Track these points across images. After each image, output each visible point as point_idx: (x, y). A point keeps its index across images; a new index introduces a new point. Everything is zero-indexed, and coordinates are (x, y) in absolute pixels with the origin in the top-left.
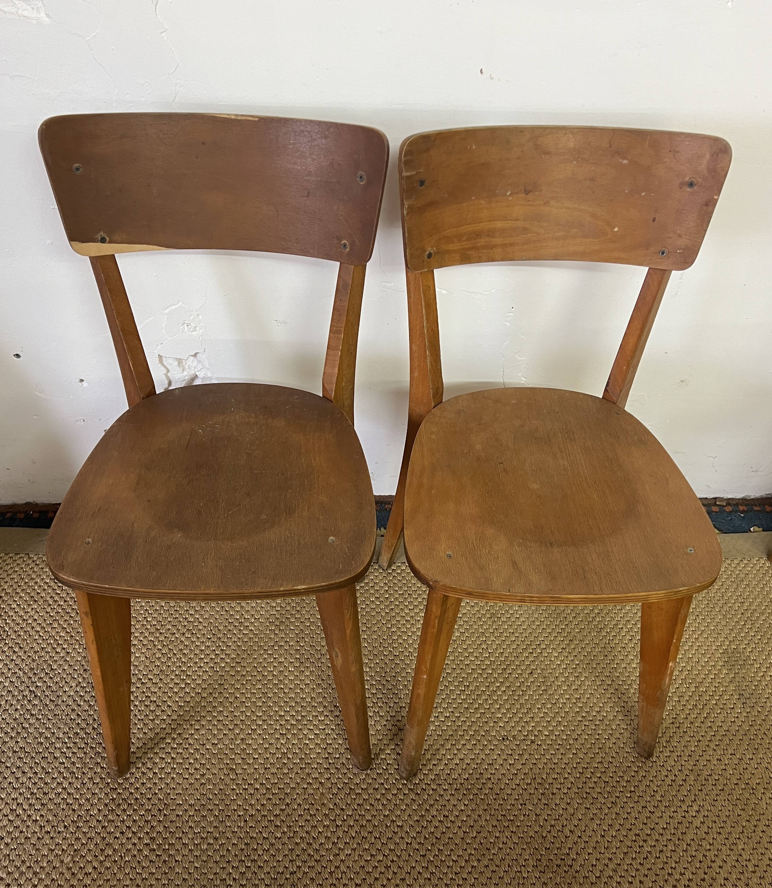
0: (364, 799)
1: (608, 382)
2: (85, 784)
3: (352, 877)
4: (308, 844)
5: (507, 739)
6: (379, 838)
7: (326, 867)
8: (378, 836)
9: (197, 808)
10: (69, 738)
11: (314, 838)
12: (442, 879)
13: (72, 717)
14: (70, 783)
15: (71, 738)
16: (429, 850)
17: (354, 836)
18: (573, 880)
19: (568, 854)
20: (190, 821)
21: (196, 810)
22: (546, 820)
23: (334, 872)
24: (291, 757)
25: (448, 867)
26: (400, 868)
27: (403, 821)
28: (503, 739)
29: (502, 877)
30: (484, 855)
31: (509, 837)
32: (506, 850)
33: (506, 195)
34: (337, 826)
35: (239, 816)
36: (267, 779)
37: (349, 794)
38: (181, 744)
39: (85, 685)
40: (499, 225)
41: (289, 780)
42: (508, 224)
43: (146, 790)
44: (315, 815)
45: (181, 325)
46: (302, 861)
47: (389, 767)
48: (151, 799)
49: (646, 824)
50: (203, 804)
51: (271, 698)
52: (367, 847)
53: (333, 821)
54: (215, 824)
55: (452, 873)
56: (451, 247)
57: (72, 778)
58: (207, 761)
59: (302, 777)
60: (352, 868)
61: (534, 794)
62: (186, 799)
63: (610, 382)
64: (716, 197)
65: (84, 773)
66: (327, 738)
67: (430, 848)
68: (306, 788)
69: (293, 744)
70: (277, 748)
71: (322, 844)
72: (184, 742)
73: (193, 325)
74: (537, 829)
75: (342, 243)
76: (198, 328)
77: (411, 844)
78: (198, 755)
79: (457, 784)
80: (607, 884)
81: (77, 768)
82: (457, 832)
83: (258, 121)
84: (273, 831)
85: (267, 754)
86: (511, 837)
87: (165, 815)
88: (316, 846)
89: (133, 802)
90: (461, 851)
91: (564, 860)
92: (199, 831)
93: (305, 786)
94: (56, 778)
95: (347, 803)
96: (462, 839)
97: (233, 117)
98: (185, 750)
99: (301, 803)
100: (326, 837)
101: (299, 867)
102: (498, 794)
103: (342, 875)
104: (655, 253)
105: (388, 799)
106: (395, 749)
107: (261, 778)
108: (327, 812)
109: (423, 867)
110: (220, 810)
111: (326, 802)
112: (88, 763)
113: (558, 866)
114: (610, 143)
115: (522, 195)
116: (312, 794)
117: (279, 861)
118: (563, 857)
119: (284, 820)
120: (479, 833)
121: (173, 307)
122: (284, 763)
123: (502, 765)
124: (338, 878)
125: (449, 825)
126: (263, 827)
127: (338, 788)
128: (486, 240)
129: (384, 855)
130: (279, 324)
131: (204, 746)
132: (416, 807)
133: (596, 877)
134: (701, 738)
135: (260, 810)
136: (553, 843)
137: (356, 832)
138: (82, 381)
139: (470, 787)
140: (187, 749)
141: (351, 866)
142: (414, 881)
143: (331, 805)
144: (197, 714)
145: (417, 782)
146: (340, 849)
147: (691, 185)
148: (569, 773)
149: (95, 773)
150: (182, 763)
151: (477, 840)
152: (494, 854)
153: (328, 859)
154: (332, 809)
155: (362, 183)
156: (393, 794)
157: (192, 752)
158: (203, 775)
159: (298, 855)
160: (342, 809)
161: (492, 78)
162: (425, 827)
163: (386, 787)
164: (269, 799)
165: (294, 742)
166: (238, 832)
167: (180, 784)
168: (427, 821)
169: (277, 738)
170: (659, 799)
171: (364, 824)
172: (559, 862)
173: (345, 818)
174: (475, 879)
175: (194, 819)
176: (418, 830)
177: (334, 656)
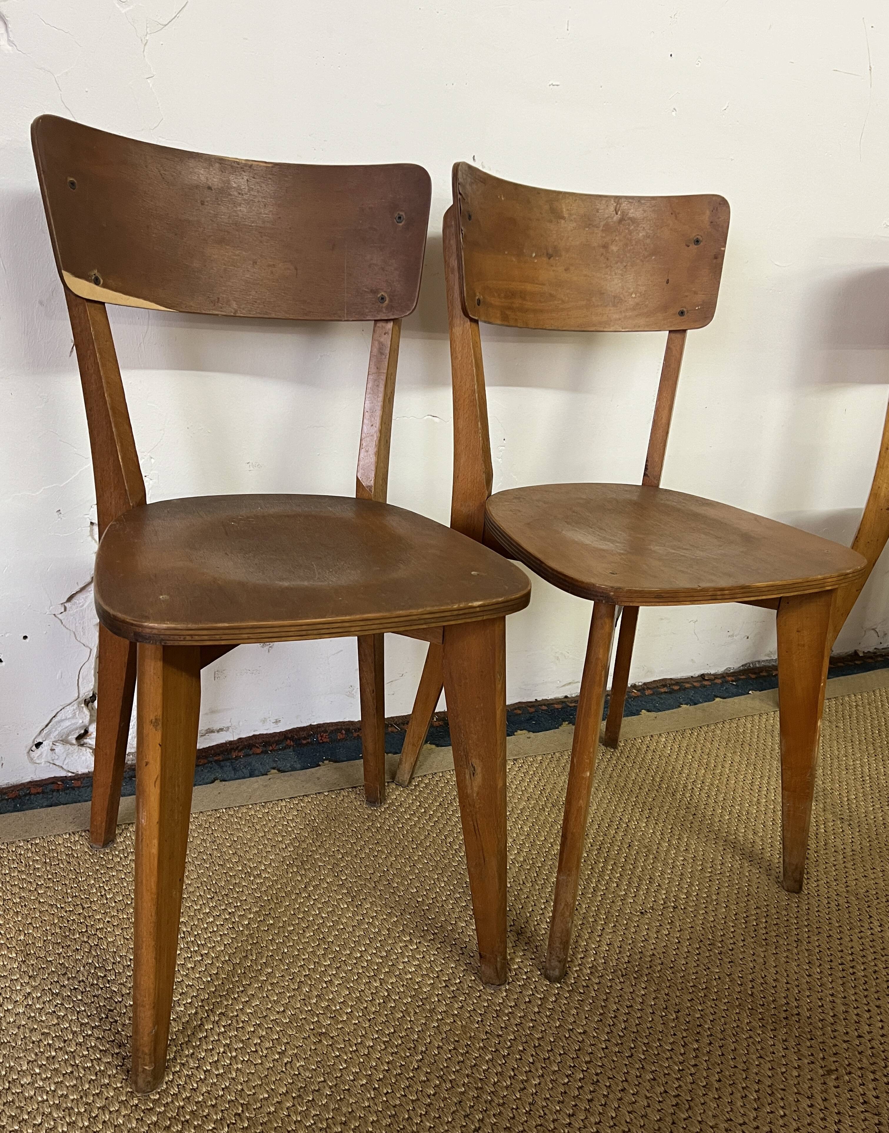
0: (520, 1017)
1: (646, 465)
2: (97, 1116)
3: (558, 1108)
4: (477, 1089)
5: (646, 911)
6: (565, 1053)
7: (518, 1108)
8: (562, 1052)
9: (294, 1095)
10: (40, 1067)
11: (481, 1079)
12: (668, 1074)
13: (34, 1039)
14: (69, 1124)
15: (45, 1065)
16: (633, 1048)
17: (531, 1061)
18: (811, 1027)
19: (788, 1003)
20: (291, 1114)
21: (294, 1098)
22: (742, 977)
23: (531, 1110)
24: (397, 998)
25: (667, 1059)
26: (611, 1078)
27: (582, 1026)
28: (642, 913)
29: (733, 1048)
30: (698, 1033)
31: (714, 1006)
32: (720, 1019)
33: (531, 256)
34: (504, 1056)
35: (362, 1086)
36: (377, 1031)
37: (498, 1016)
38: (230, 1025)
39: (39, 995)
40: (529, 287)
41: (409, 1023)
42: (536, 288)
43: (203, 1095)
44: (467, 1052)
46: (481, 1112)
47: (529, 975)
48: (216, 1104)
49: (842, 951)
50: (301, 1087)
51: (332, 942)
52: (556, 1069)
53: (495, 1052)
54: (332, 1107)
55: (677, 1065)
56: (492, 300)
57: (70, 1115)
58: (281, 1033)
59: (424, 1015)
60: (551, 1099)
61: (711, 956)
62: (272, 1089)
63: (649, 464)
64: (723, 249)
65: (87, 1104)
66: (434, 965)
67: (633, 1046)
68: (438, 1026)
69: (392, 983)
70: (372, 993)
71: (495, 1083)
72: (234, 1021)
74: (738, 989)
75: (379, 296)
77: (607, 1048)
78: (263, 1030)
79: (620, 970)
80: (847, 1019)
81: (73, 1100)
82: (653, 1019)
84: (421, 1089)
85: (362, 1003)
86: (716, 1005)
87: (248, 1119)
88: (490, 1089)
89: (188, 1117)
90: (670, 1037)
91: (787, 1010)
92: (312, 1122)
93: (436, 1024)
94: (41, 1124)
95: (502, 1027)
96: (664, 1024)
97: (243, 162)
98: (240, 1029)
99: (441, 1044)
100: (497, 1074)
101: (481, 1121)
102: (672, 967)
103: (543, 1111)
104: (674, 314)
105: (549, 1009)
106: (524, 955)
107: (368, 1032)
108: (482, 1045)
109: (638, 1069)
110: (330, 1087)
111: (473, 1034)
112: (88, 1089)
113: (786, 1018)
114: (616, 210)
115: (545, 259)
116: (450, 1030)
117: (448, 1122)
118: (784, 1008)
119: (429, 1071)
120: (678, 1011)
122: (391, 1007)
123: (657, 938)
124: (540, 1116)
125: (639, 1015)
126: (403, 1088)
127: (480, 1014)
128: (520, 302)
129: (583, 1071)
130: (251, 468)
131: (267, 1018)
132: (589, 1007)
133: (832, 1016)
134: (835, 863)
135: (389, 1070)
136: (764, 998)
137: (532, 1055)
139: (636, 969)
140: (242, 1028)
141: (548, 1096)
142: (637, 1088)
143: (482, 1035)
144: (237, 984)
145: (573, 982)
146: (522, 1081)
147: (697, 242)
148: (733, 926)
149: (106, 1099)
150: (243, 1047)
151: (682, 1020)
152: (709, 1028)
153: (514, 1097)
154: (485, 1039)
155: (400, 225)
156: (552, 1002)
157: (252, 1029)
158: (282, 1053)
159: (471, 1107)
160: (499, 1036)
162: (613, 1025)
163: (539, 996)
164: (393, 1053)
165: (391, 981)
166: (371, 1104)
167: (253, 1074)
168: (611, 1018)
169: (367, 983)
170: (837, 925)
171: (537, 1045)
172: (784, 1015)
173: (509, 1044)
174: (706, 1061)
175: (297, 1109)
176: (607, 1030)
177: (467, 777)
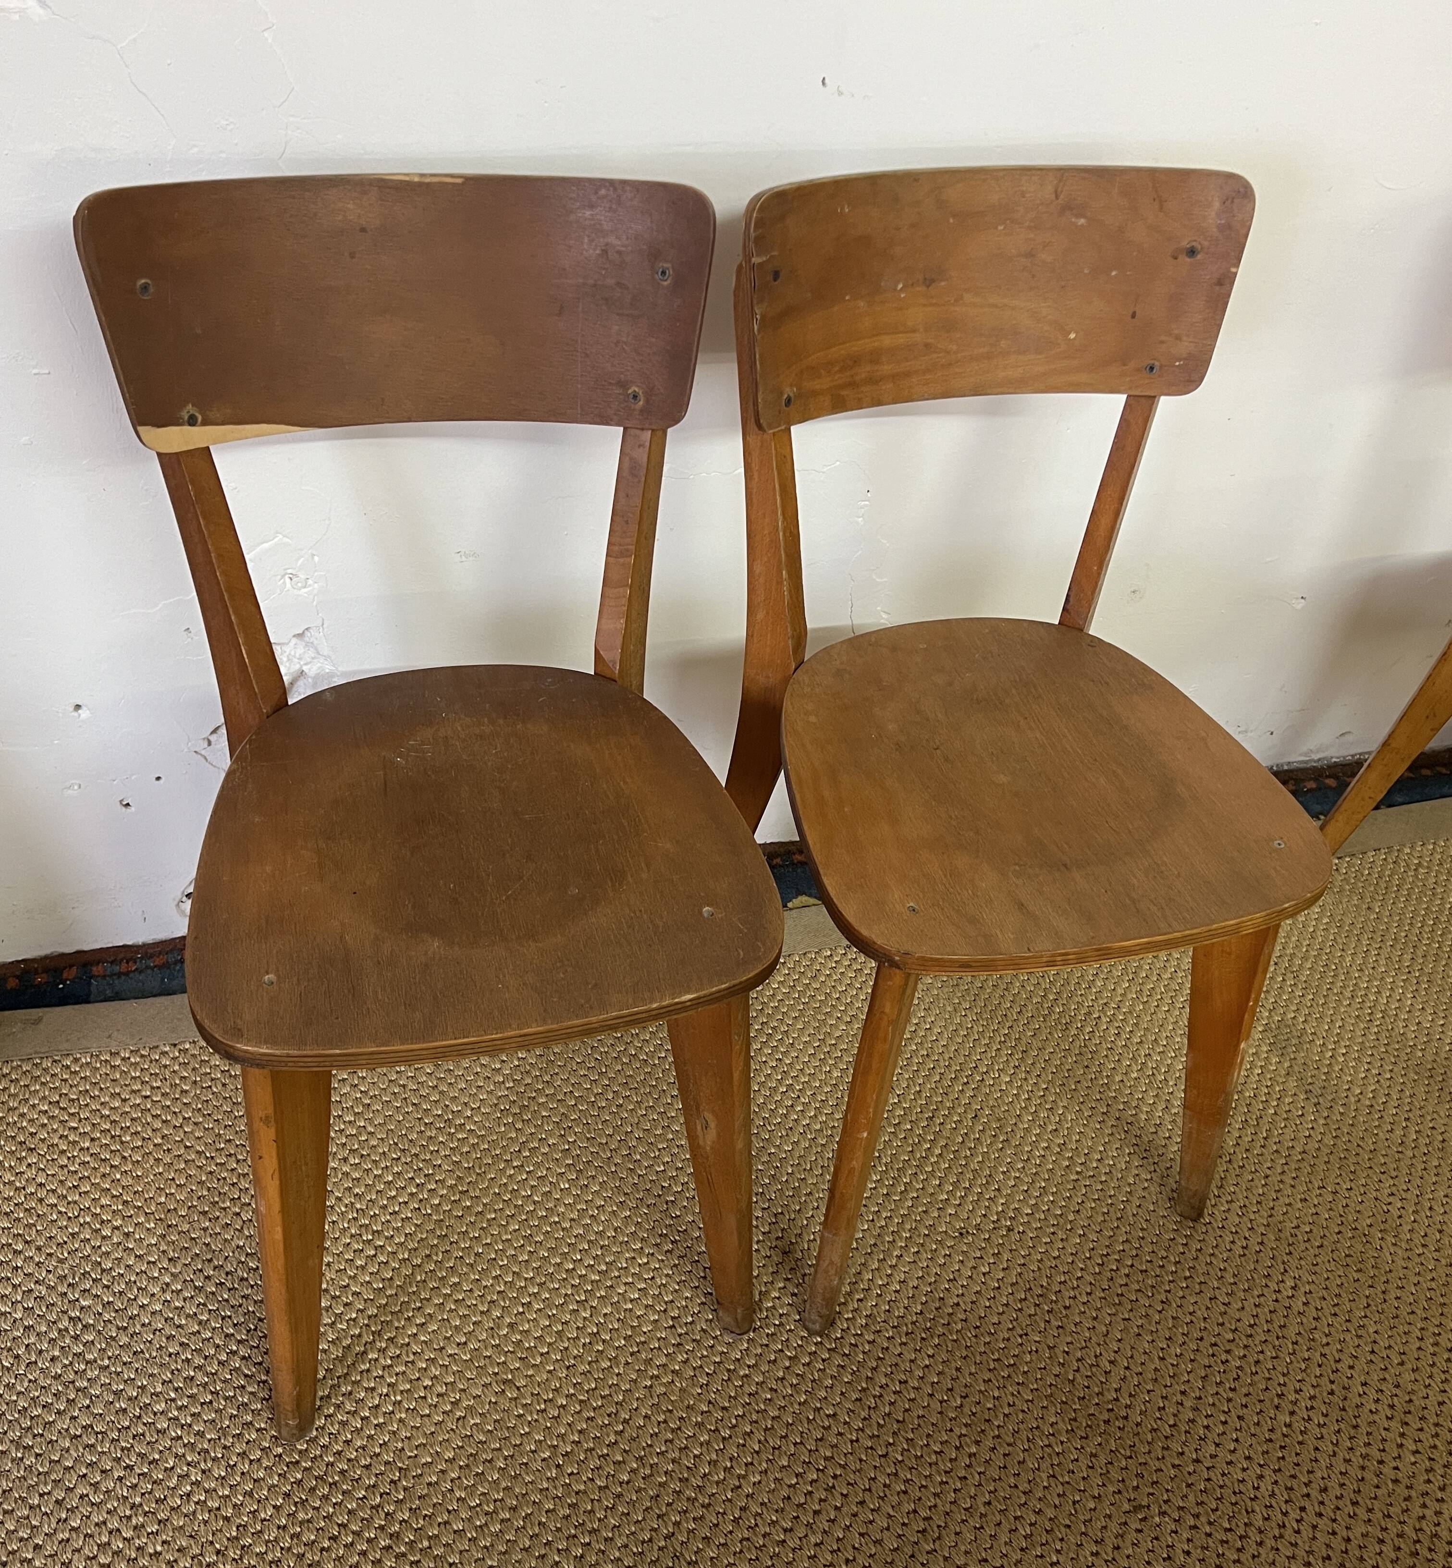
0: (757, 1384)
1: (1068, 595)
2: (235, 1465)
3: (774, 1518)
4: (680, 1480)
5: (968, 1232)
6: (801, 1443)
7: (725, 1513)
8: (798, 1441)
9: (462, 1463)
10: (176, 1390)
11: (688, 1468)
12: (925, 1487)
13: (171, 1350)
14: (204, 1472)
15: (181, 1388)
16: (890, 1444)
17: (757, 1449)
18: (1136, 1440)
19: (1117, 1400)
20: (455, 1489)
21: (461, 1467)
22: (1067, 1353)
23: (740, 1518)
24: (608, 1338)
25: (930, 1464)
26: (852, 1485)
27: (834, 1405)
28: (961, 1234)
29: (1021, 1460)
30: (983, 1431)
31: (1015, 1393)
32: (1017, 1414)
33: (895, 289)
34: (724, 1438)
35: (544, 1460)
36: (575, 1385)
37: (729, 1379)
38: (398, 1356)
39: (179, 1287)
40: (887, 341)
41: (615, 1378)
42: (901, 339)
43: (357, 1451)
44: (679, 1428)
45: (279, 577)
46: (679, 1512)
47: (784, 1320)
48: (370, 1465)
49: (1222, 1324)
50: (471, 1455)
51: (541, 1243)
52: (786, 1464)
53: (714, 1431)
54: (504, 1485)
55: (940, 1475)
56: (817, 385)
57: (205, 1461)
58: (457, 1376)
59: (637, 1368)
60: (769, 1504)
61: (1036, 1314)
62: (437, 1452)
63: (1072, 594)
64: (1233, 270)
65: (225, 1447)
66: (663, 1293)
67: (891, 1441)
68: (651, 1386)
69: (605, 1315)
70: (578, 1328)
71: (705, 1475)
72: (404, 1352)
73: (303, 576)
74: (1056, 1370)
75: (630, 391)
76: (310, 582)
77: (857, 1441)
78: (436, 1369)
79: (906, 1325)
80: (1189, 1433)
81: (209, 1441)
82: (929, 1405)
83: (463, 184)
84: (613, 1473)
85: (562, 1341)
86: (1019, 1392)
87: (405, 1489)
88: (696, 1481)
89: (336, 1478)
90: (944, 1433)
91: (1112, 1410)
92: (478, 1502)
93: (649, 1383)
94: (173, 1468)
95: (730, 1397)
96: (941, 1413)
97: (416, 179)
98: (409, 1365)
99: (649, 1413)
100: (709, 1463)
101: (677, 1524)
102: (977, 1327)
103: (755, 1520)
104: (1138, 370)
105: (798, 1375)
106: (785, 1287)
107: (564, 1385)
108: (699, 1419)
109: (889, 1475)
110: (506, 1458)
111: (692, 1402)
112: (228, 1427)
113: (1107, 1422)
114: (1056, 192)
115: (921, 288)
116: (665, 1394)
117: (638, 1521)
118: (1110, 1406)
119: (627, 1448)
120: (965, 1397)
121: (266, 545)
122: (598, 1351)
123: (970, 1277)
124: (750, 1527)
125: (913, 1396)
126: (592, 1470)
127: (708, 1374)
128: (868, 369)
129: (818, 1470)
130: (464, 558)
131: (444, 1351)
132: (850, 1377)
133: (1170, 1426)
134: (1268, 1172)
135: (579, 1442)
136: (1088, 1387)
137: (759, 1442)
138: (78, 707)
139: (929, 1325)
140: (413, 1362)
141: (766, 1501)
142: (880, 1501)
143: (702, 1405)
144: (414, 1298)
145: (839, 1336)
146: (739, 1477)
147: (1192, 252)
148: (1082, 1269)
149: (247, 1443)
150: (409, 1390)
151: (966, 1410)
152: (999, 1427)
153: (724, 1498)
154: (706, 1412)
155: (665, 283)
156: (804, 1365)
157: (424, 1366)
158: (456, 1404)
159: (669, 1505)
160: (724, 1408)
161: (840, 93)
162: (874, 1408)
163: (789, 1354)
164: (588, 1418)
165: (605, 1311)
166: (550, 1487)
167: (418, 1428)
168: (874, 1397)
169: (574, 1310)
170: (1232, 1281)
171: (769, 1426)
172: (1106, 1416)
173: (734, 1421)
174: (979, 1474)
175: (463, 1482)
176: (863, 1414)
177: (699, 1128)
